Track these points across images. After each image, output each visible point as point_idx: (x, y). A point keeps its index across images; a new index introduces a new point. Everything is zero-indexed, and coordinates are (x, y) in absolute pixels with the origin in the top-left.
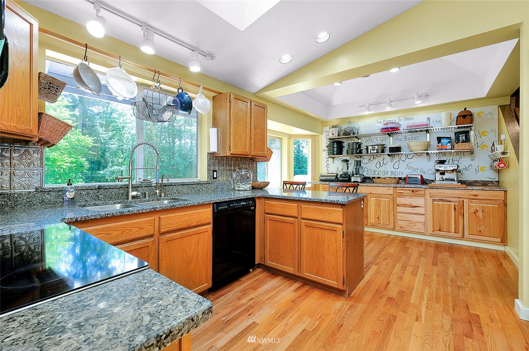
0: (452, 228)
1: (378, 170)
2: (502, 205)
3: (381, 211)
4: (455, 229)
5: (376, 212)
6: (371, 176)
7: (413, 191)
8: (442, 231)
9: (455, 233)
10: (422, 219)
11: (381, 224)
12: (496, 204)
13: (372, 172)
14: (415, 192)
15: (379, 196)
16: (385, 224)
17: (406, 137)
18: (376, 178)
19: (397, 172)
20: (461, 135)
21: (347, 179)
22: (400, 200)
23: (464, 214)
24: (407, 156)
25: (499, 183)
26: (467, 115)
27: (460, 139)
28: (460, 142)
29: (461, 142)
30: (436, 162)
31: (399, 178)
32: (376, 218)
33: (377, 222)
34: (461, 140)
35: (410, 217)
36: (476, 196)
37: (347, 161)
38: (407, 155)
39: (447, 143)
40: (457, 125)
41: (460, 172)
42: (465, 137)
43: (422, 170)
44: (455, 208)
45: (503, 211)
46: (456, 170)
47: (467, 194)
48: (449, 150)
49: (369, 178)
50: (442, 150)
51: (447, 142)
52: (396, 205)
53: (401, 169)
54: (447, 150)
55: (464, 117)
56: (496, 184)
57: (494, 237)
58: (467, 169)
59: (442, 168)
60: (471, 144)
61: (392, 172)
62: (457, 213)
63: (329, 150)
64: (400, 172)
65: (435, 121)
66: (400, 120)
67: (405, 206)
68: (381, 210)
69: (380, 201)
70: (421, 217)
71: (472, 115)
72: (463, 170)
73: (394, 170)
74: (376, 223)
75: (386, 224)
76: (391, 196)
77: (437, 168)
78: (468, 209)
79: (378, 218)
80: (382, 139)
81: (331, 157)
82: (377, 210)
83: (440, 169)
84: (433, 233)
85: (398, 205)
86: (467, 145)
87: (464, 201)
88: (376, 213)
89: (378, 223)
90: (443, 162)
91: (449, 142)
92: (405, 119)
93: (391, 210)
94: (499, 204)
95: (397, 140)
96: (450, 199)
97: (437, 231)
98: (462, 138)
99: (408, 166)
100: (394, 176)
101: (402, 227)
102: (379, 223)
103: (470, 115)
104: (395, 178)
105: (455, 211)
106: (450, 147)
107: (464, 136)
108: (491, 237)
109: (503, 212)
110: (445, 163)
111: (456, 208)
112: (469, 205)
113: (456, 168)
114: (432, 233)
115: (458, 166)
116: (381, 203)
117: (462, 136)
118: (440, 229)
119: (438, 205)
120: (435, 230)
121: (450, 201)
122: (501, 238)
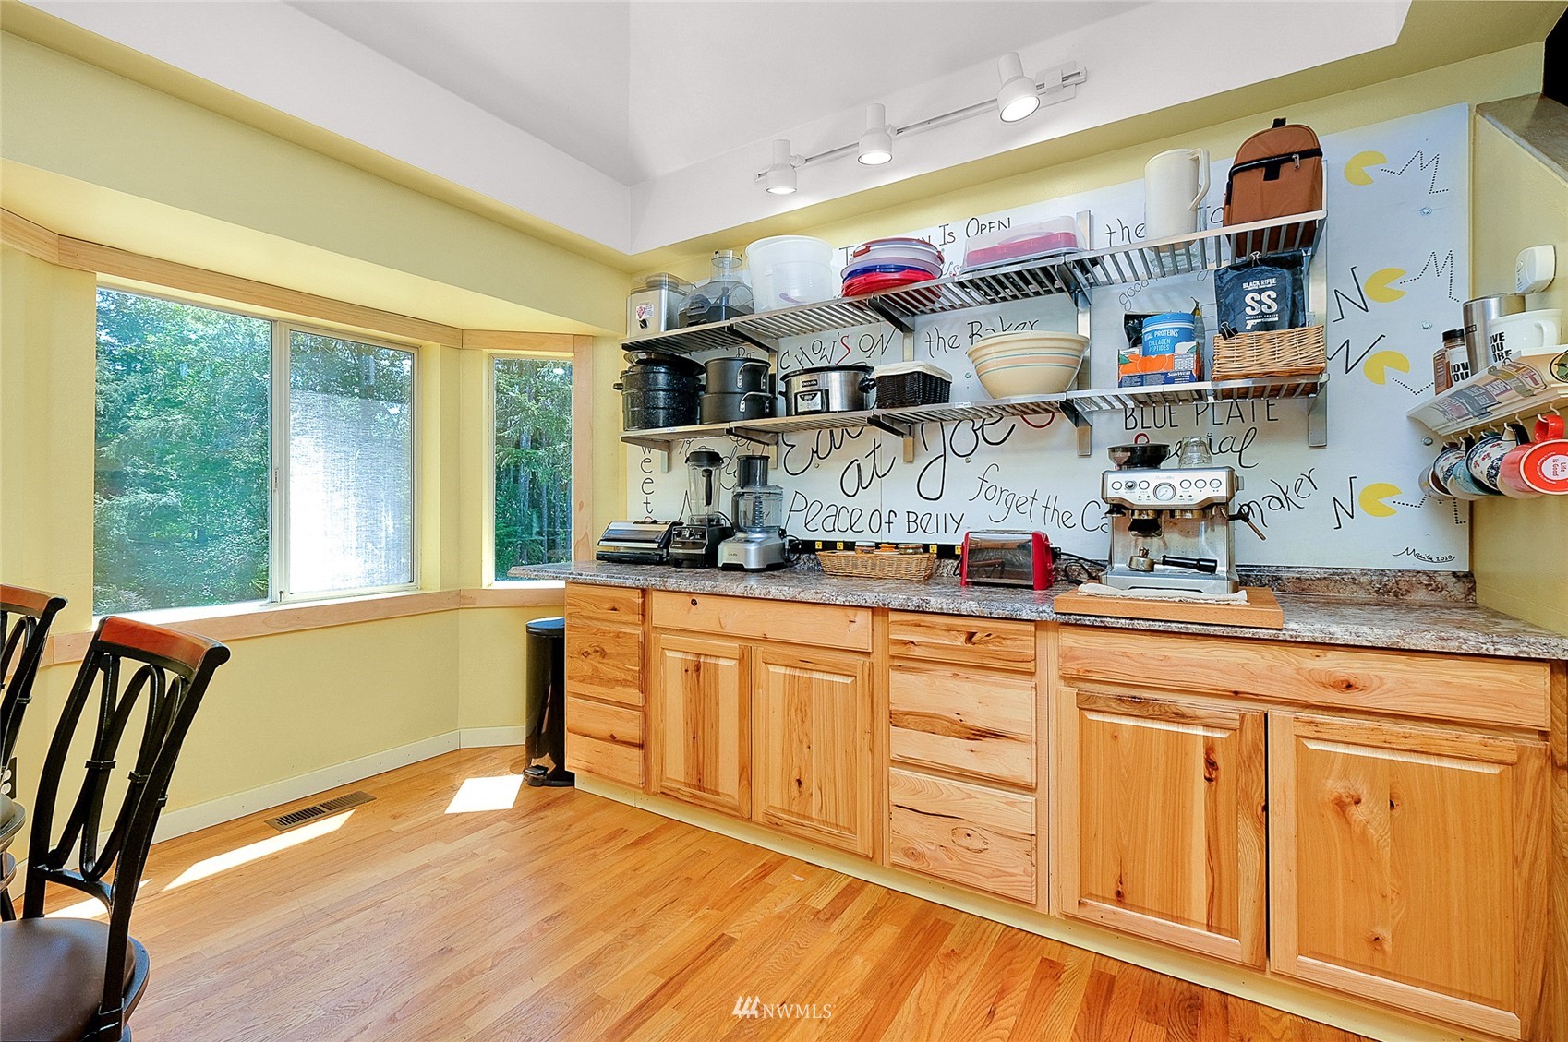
0: (1194, 894)
1: (851, 504)
2: (1533, 765)
3: (813, 747)
4: (1211, 902)
5: (791, 748)
6: (819, 537)
7: (970, 636)
8: (1131, 907)
9: (1209, 927)
10: (1018, 812)
11: (810, 818)
12: (1486, 754)
13: (824, 514)
14: (980, 642)
15: (804, 655)
16: (828, 824)
17: (976, 326)
18: (840, 546)
19: (934, 517)
20: (1255, 285)
21: (703, 551)
22: (909, 690)
23: (1266, 808)
24: (979, 432)
25: (1473, 589)
26: (1288, 158)
27: (1248, 310)
28: (1250, 324)
29: (1255, 328)
30: (1115, 459)
31: (940, 547)
32: (789, 784)
33: (795, 809)
34: (1253, 317)
35: (952, 793)
36: (1349, 686)
37: (714, 459)
38: (982, 427)
39: (1175, 341)
40: (1230, 224)
41: (1246, 519)
42: (1274, 295)
43: (1051, 505)
44: (1211, 764)
45: (1542, 811)
46: (1225, 505)
47: (1290, 671)
48: (1183, 380)
49: (808, 547)
50: (1142, 380)
51: (1173, 333)
52: (883, 718)
53: (953, 502)
54: (1170, 380)
55: (1272, 168)
56: (1457, 590)
57: (1471, 997)
58: (1283, 500)
59: (1147, 489)
60: (1312, 338)
61: (912, 517)
62: (1221, 798)
63: (631, 401)
64: (948, 517)
65: (1116, 227)
66: (948, 239)
67: (929, 722)
68: (810, 742)
69: (809, 688)
70: (1012, 804)
71: (1317, 152)
72: (1264, 505)
73: (921, 507)
74: (790, 813)
75: (837, 827)
76: (862, 658)
77: (1111, 494)
78: (1293, 775)
79: (799, 783)
80: (867, 344)
81: (634, 438)
82: (795, 736)
83: (1132, 497)
84: (1083, 913)
85: (895, 719)
86: (1286, 344)
87: (1266, 715)
88: (788, 755)
89: (799, 815)
90: (1149, 457)
91: (1188, 336)
92: (973, 228)
93: (863, 743)
94: (1513, 757)
95: (934, 345)
96: (1182, 702)
97: (1104, 900)
98: (1260, 303)
99: (985, 486)
100: (921, 538)
101: (913, 854)
102: (805, 817)
103: (1304, 155)
104: (926, 548)
105: (1209, 780)
106: (1190, 364)
107: (1271, 289)
108: (1448, 991)
109: (1540, 822)
110: (1162, 465)
111: (1220, 764)
112: (1300, 751)
113: (1223, 492)
114: (1073, 909)
115: (1234, 484)
116: (810, 699)
117: (1260, 291)
118: (1119, 894)
119: (1108, 737)
120: (1090, 896)
121: (1179, 717)
122: (1527, 1010)
